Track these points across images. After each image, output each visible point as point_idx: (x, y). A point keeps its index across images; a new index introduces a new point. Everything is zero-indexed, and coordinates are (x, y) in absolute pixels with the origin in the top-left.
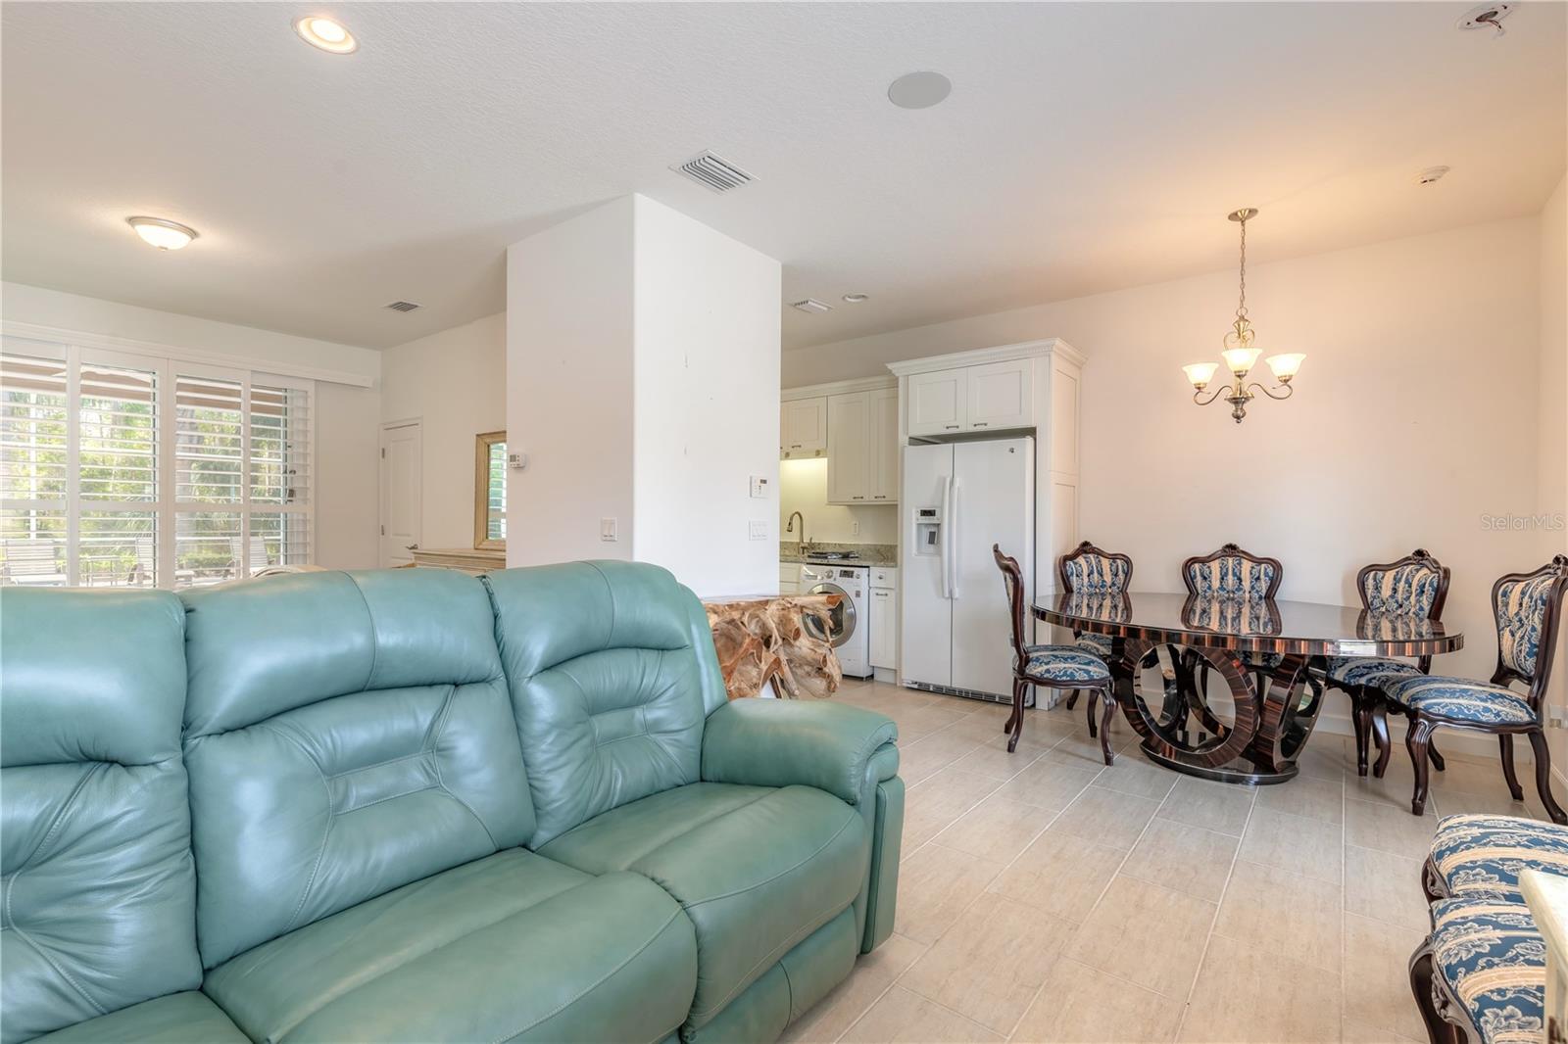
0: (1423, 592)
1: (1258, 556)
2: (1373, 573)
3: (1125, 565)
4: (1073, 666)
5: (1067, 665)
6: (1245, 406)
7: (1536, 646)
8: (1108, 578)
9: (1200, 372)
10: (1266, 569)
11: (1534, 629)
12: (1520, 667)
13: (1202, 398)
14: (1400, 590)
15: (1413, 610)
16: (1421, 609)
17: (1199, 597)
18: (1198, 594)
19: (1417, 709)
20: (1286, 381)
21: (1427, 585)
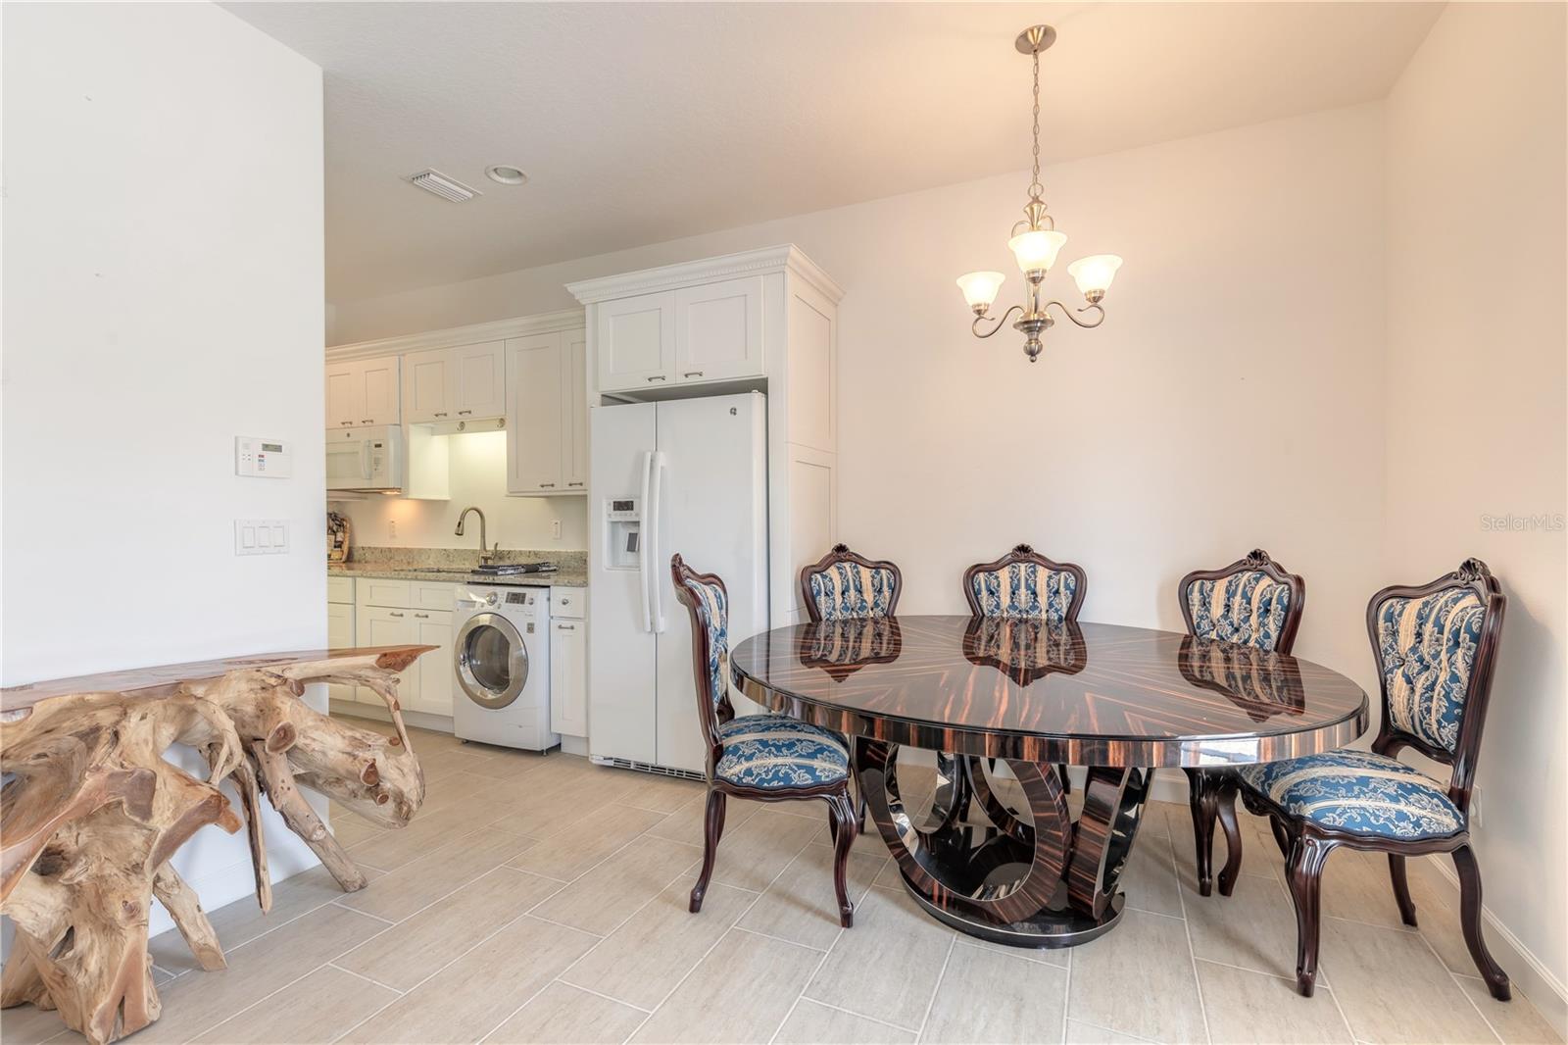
0: (1267, 611)
1: (1057, 562)
2: (1198, 583)
3: (890, 574)
4: (789, 760)
5: (780, 761)
6: (1042, 336)
7: (1458, 705)
8: (869, 596)
9: (980, 288)
10: (1066, 579)
11: (1455, 678)
12: (1425, 732)
13: (984, 327)
14: (1236, 607)
15: (1254, 636)
16: (1267, 636)
17: (985, 619)
18: (984, 615)
19: (1301, 818)
20: (1096, 300)
21: (1274, 602)
